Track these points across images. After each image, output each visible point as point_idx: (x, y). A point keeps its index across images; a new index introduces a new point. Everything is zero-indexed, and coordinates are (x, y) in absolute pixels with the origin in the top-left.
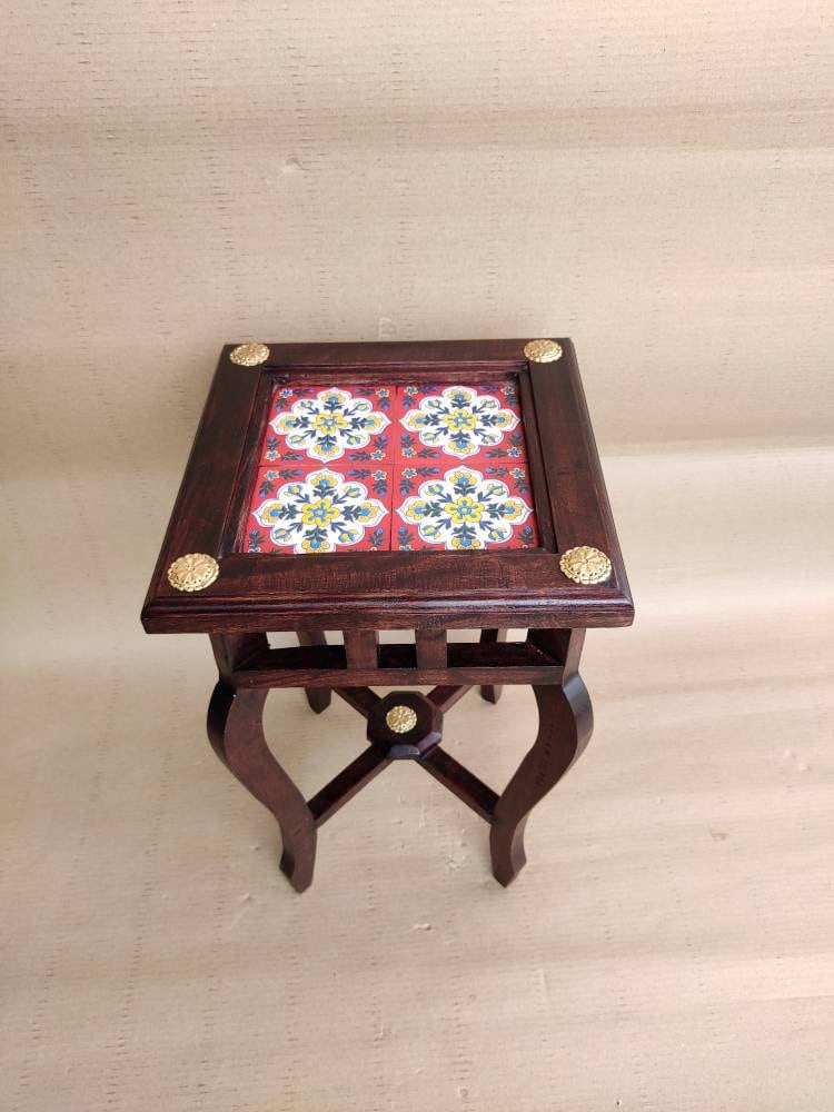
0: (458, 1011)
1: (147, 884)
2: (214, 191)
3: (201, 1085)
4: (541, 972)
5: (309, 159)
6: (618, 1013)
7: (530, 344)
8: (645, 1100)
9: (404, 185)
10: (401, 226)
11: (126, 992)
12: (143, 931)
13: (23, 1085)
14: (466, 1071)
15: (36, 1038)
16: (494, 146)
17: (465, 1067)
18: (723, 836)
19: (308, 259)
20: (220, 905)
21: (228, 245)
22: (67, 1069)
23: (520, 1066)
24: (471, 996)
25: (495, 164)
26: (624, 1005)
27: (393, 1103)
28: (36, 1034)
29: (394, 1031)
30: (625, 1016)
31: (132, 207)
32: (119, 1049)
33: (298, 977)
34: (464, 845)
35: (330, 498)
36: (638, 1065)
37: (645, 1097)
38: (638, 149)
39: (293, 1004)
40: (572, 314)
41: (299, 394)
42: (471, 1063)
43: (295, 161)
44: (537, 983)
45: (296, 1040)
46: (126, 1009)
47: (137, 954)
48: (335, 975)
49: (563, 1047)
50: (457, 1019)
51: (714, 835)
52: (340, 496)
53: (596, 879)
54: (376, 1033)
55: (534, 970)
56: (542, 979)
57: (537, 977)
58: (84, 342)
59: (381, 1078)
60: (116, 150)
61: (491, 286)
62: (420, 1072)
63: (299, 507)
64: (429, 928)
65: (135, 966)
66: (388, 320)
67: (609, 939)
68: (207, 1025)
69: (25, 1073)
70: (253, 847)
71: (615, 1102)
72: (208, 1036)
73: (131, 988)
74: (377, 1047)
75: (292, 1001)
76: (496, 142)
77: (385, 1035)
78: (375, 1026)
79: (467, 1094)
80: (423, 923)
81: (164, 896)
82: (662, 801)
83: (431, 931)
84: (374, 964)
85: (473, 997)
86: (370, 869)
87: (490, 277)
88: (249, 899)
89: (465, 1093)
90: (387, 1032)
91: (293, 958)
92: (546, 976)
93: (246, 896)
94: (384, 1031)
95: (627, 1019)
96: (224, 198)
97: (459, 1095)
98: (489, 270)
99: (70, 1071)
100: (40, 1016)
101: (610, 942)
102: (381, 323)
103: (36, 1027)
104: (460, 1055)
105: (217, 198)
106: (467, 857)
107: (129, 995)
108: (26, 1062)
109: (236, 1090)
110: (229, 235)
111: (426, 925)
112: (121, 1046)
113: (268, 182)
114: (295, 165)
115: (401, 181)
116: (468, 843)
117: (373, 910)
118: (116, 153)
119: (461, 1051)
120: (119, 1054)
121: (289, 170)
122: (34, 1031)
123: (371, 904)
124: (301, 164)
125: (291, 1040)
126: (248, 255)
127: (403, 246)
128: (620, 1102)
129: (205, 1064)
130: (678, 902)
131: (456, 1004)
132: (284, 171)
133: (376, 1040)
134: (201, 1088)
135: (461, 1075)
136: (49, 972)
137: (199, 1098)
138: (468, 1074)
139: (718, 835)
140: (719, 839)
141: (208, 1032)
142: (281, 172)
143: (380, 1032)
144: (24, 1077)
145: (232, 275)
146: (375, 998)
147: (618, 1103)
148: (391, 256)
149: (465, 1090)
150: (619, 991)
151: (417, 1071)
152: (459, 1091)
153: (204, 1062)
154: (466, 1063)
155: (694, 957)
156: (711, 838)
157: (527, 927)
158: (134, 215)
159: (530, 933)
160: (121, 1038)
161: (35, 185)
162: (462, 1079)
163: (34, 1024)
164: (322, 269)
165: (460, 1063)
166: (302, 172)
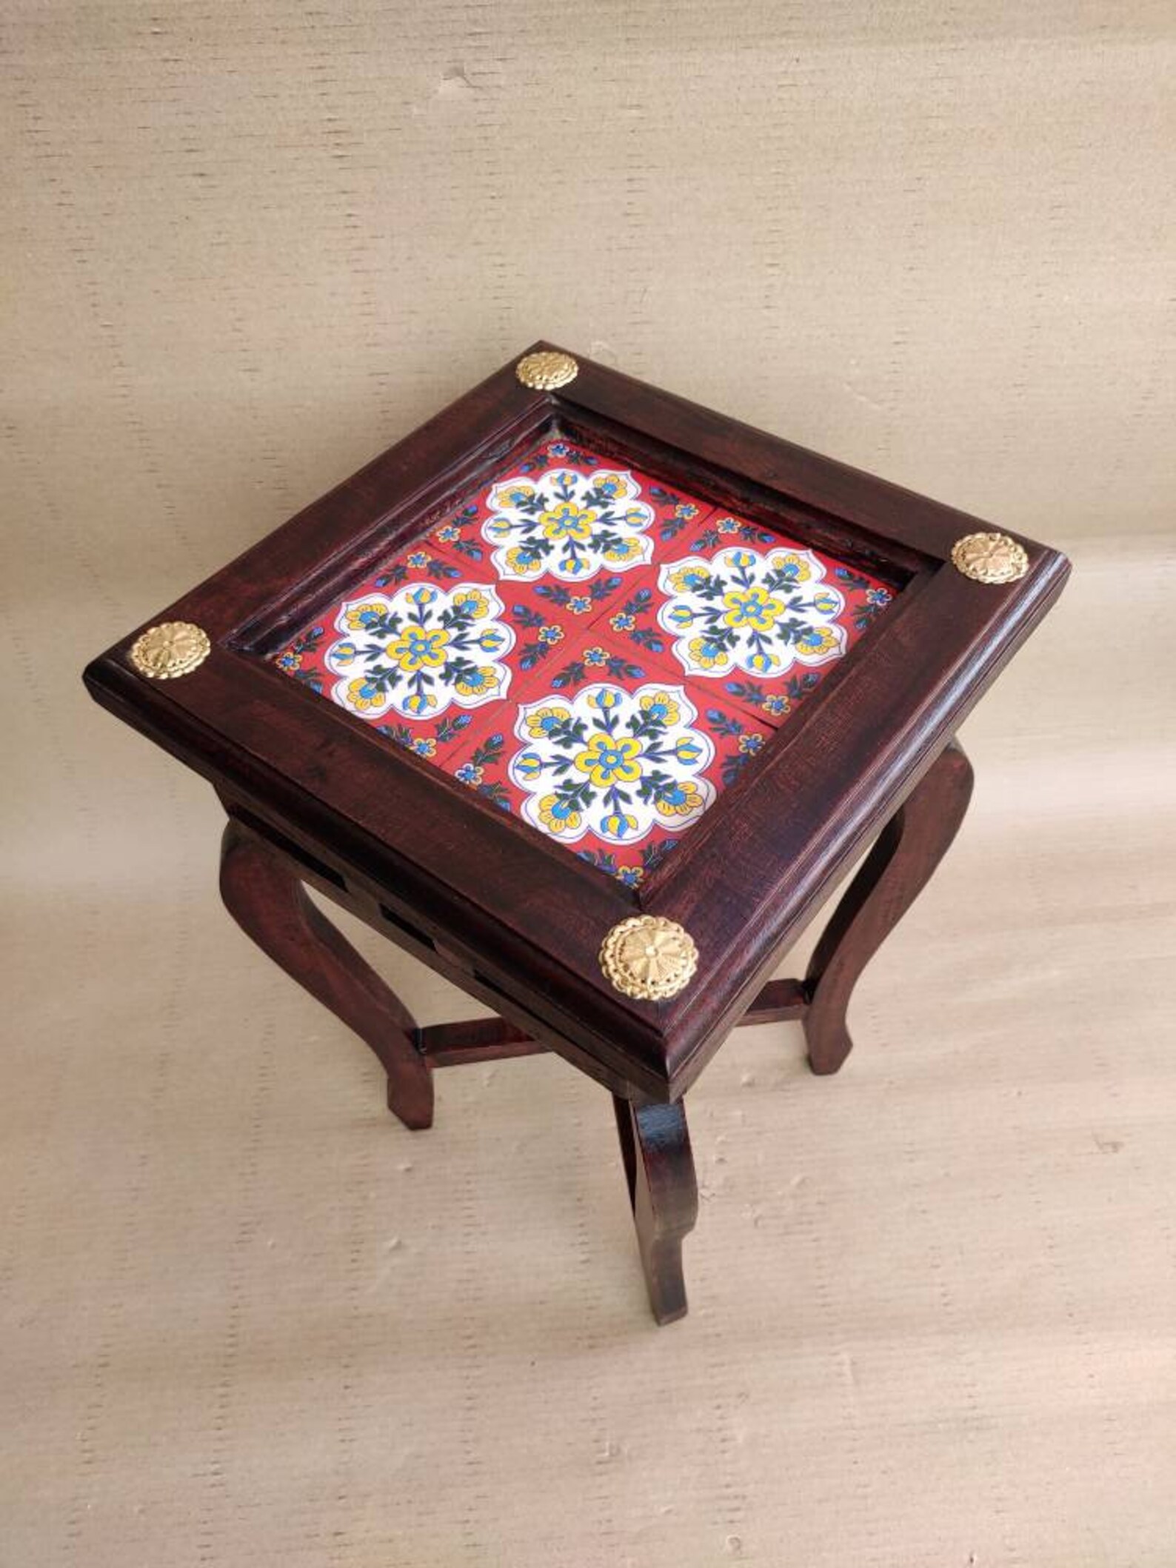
0: (722, 1418)
1: (244, 1224)
2: (331, 126)
3: (338, 1534)
4: (845, 1357)
5: (481, 68)
6: (965, 1421)
8: (1014, 1554)
9: (634, 112)
10: (629, 186)
11: (221, 1390)
12: (241, 1297)
13: (71, 1535)
14: (738, 1509)
15: (89, 1462)
16: (784, 41)
17: (736, 1503)
18: (1116, 1146)
19: (477, 243)
20: (355, 1256)
21: (350, 222)
22: (136, 1509)
23: (820, 1501)
24: (740, 1395)
25: (785, 73)
26: (974, 1408)
27: (629, 1561)
28: (88, 1456)
29: (625, 1450)
30: (976, 1423)
31: (193, 155)
32: (212, 1480)
33: (478, 1367)
34: (721, 1160)
36: (999, 1499)
37: (1012, 1550)
38: (1023, 41)
39: (470, 1409)
40: (898, 333)
42: (744, 1497)
43: (459, 73)
44: (840, 1375)
45: (479, 1463)
46: (220, 1417)
47: (232, 1332)
48: (533, 1364)
49: (884, 1472)
50: (720, 1430)
51: (1101, 1146)
53: (924, 1212)
54: (599, 1452)
55: (835, 1354)
56: (847, 1369)
57: (840, 1364)
58: (125, 386)
59: (609, 1521)
60: (166, 54)
61: (771, 286)
62: (669, 1512)
65: (231, 1350)
66: (606, 346)
67: (946, 1305)
68: (343, 1441)
69: (74, 1516)
70: (402, 1167)
71: (967, 1558)
72: (346, 1458)
73: (224, 1385)
74: (601, 1474)
75: (469, 1404)
76: (786, 34)
77: (611, 1455)
78: (596, 1441)
79: (739, 1547)
81: (270, 1243)
82: (1020, 1094)
84: (591, 1347)
85: (743, 1395)
86: (579, 1200)
87: (770, 271)
88: (399, 1246)
89: (738, 1544)
90: (616, 1452)
91: (469, 1337)
92: (853, 1363)
93: (393, 1242)
94: (611, 1447)
95: (979, 1429)
96: (343, 139)
97: (728, 1547)
98: (769, 260)
99: (142, 1511)
100: (92, 1428)
101: (949, 1309)
102: (595, 349)
103: (87, 1446)
104: (728, 1486)
105: (332, 140)
106: (726, 1181)
107: (223, 1396)
108: (75, 1499)
109: (390, 1541)
110: (351, 205)
112: (216, 1473)
113: (415, 111)
114: (460, 81)
115: (631, 107)
116: (727, 1158)
117: (584, 1262)
118: (166, 60)
119: (729, 1478)
120: (213, 1486)
121: (449, 88)
122: (85, 1451)
123: (583, 1253)
124: (469, 77)
125: (471, 1463)
126: (382, 237)
127: (632, 221)
128: (975, 1558)
129: (343, 1501)
130: (1051, 1247)
131: (718, 1407)
132: (441, 90)
133: (600, 1463)
134: (339, 1538)
135: (729, 1516)
136: (102, 1361)
137: (336, 1554)
138: (740, 1515)
139: (1107, 1144)
140: (1110, 1149)
141: (345, 1451)
142: (436, 92)
143: (603, 1451)
144: (73, 1522)
145: (356, 271)
146: (595, 1398)
147: (972, 1560)
148: (610, 238)
149: (736, 1539)
150: (966, 1385)
151: (663, 1509)
152: (727, 1541)
153: (341, 1498)
154: (736, 1497)
155: (1079, 1333)
156: (1096, 1149)
157: (822, 1287)
158: (198, 170)
159: (825, 1296)
160: (215, 1463)
161: (36, 118)
162: (732, 1522)
163: (84, 1441)
164: (499, 260)
165: (728, 1498)
166: (471, 91)
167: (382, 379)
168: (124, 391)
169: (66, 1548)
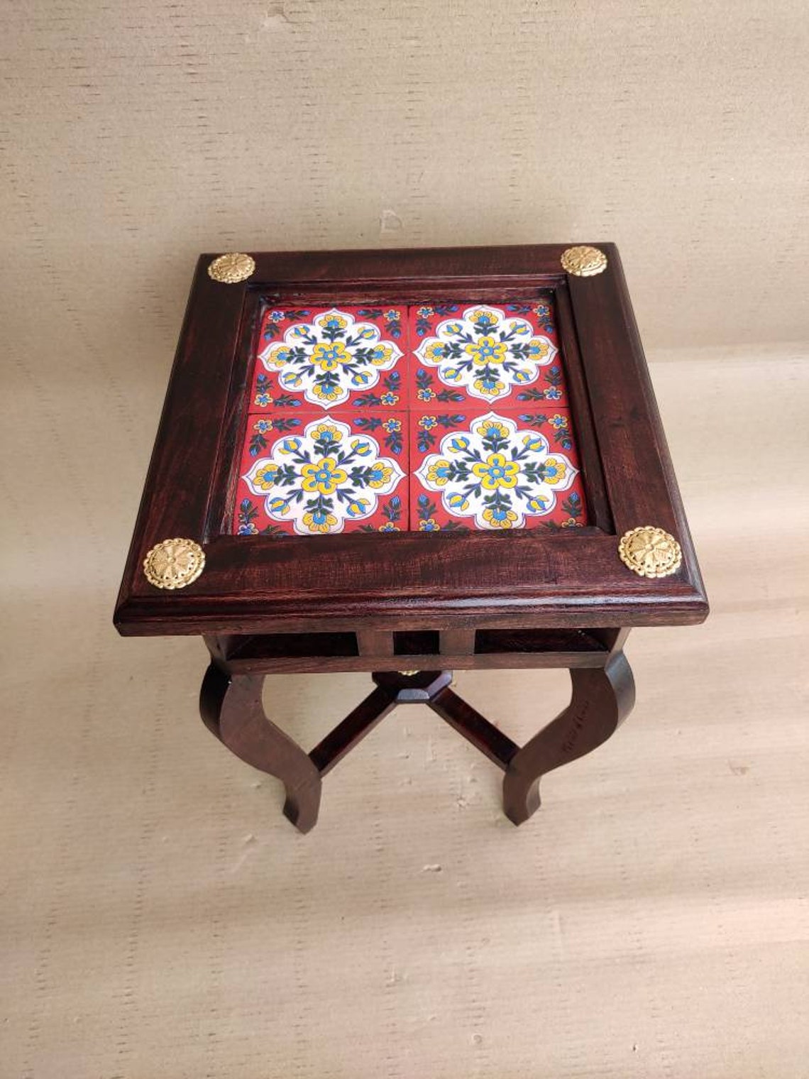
0: (471, 955)
1: (147, 826)
2: (184, 51)
3: (211, 1035)
4: (555, 914)
5: (297, 9)
6: (634, 957)
7: (568, 252)
8: (663, 1045)
9: (413, 42)
10: (409, 97)
11: (131, 939)
12: (145, 876)
13: (32, 1037)
14: (480, 1017)
15: (42, 989)
17: (479, 1012)
18: (743, 770)
19: (297, 139)
20: (223, 847)
21: (202, 122)
22: (75, 1019)
23: (535, 1011)
24: (483, 940)
25: (527, 13)
26: (640, 948)
27: (407, 1051)
28: (42, 985)
29: (405, 977)
30: (642, 959)
31: (81, 72)
32: (126, 999)
33: (306, 921)
34: (473, 781)
35: (334, 456)
36: (654, 1009)
37: (661, 1042)
39: (300, 950)
40: (608, 204)
41: (294, 317)
42: (484, 1009)
43: (280, 11)
44: (552, 926)
45: (305, 986)
46: (131, 957)
47: (139, 899)
48: (343, 918)
49: (579, 992)
50: (470, 964)
51: (733, 769)
52: (347, 454)
53: (611, 816)
54: (387, 978)
55: (549, 912)
56: (556, 922)
57: (551, 919)
58: (39, 240)
59: (394, 1025)
61: (514, 171)
62: (433, 1019)
63: (298, 468)
64: (439, 869)
65: (138, 912)
67: (625, 879)
68: (213, 972)
69: (33, 1024)
70: (255, 785)
71: (631, 1047)
72: (216, 984)
73: (134, 935)
74: (389, 993)
75: (299, 946)
77: (396, 981)
78: (386, 971)
79: (481, 1041)
80: (432, 863)
81: (164, 838)
82: (680, 733)
83: (440, 873)
84: (382, 907)
85: (486, 941)
86: (376, 808)
87: (515, 159)
88: (252, 841)
89: (479, 1040)
90: (398, 980)
91: (300, 901)
92: (561, 919)
93: (249, 837)
94: (396, 975)
95: (643, 962)
96: (195, 61)
97: (473, 1042)
98: (513, 152)
99: (79, 1021)
100: (44, 966)
101: (627, 882)
102: (385, 216)
103: (41, 977)
104: (474, 1001)
105: (186, 61)
106: (477, 794)
107: (132, 943)
108: (33, 1014)
109: (247, 1039)
110: (201, 110)
111: (436, 866)
112: (128, 995)
113: (247, 40)
114: (280, 17)
115: (411, 38)
116: (478, 779)
117: (379, 850)
119: (474, 997)
120: (127, 1003)
121: (271, 23)
122: (40, 981)
123: (379, 844)
124: (287, 14)
125: (301, 987)
126: (227, 133)
127: (412, 122)
128: (637, 1047)
129: (215, 1013)
130: (696, 840)
131: (469, 948)
132: (266, 24)
133: (388, 986)
134: (212, 1037)
135: (475, 1021)
136: (51, 920)
137: (210, 1048)
138: (481, 1020)
139: (737, 769)
140: (739, 773)
141: (216, 979)
142: (263, 26)
143: (391, 978)
144: (33, 1029)
145: (207, 159)
146: (385, 942)
147: (634, 1049)
148: (396, 135)
149: (479, 1036)
150: (636, 933)
151: (430, 1017)
152: (472, 1037)
153: (213, 1010)
154: (479, 1009)
155: (714, 898)
156: (730, 773)
157: (541, 867)
158: (86, 82)
159: (542, 873)
160: (128, 988)
162: (476, 1025)
163: (39, 974)
164: (313, 151)
165: (473, 1010)
166: (289, 26)
167: (229, 236)
168: (39, 244)
169: (29, 1046)
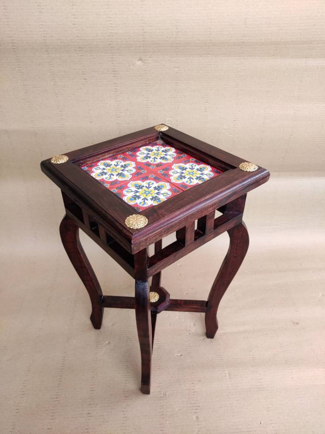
0: (194, 386)
1: (68, 337)
2: (113, 70)
3: (89, 414)
4: (227, 372)
5: (146, 59)
6: (259, 388)
8: (272, 422)
9: (177, 69)
10: (176, 84)
11: (59, 377)
12: (66, 355)
13: (16, 413)
14: (198, 409)
15: (23, 394)
16: (208, 55)
17: (197, 408)
18: (297, 324)
19: (143, 96)
20: (97, 345)
21: (116, 90)
22: (35, 406)
23: (220, 408)
24: (199, 381)
25: (209, 62)
26: (261, 385)
27: (168, 422)
28: (23, 393)
29: (167, 394)
31: (84, 75)
32: (56, 399)
33: (128, 373)
34: (194, 325)
36: (268, 408)
37: (272, 420)
38: (257, 57)
40: (235, 118)
42: (199, 406)
44: (225, 376)
45: (128, 397)
46: (59, 384)
47: (64, 363)
49: (237, 401)
50: (193, 389)
51: (294, 323)
53: (248, 338)
54: (160, 394)
55: (224, 371)
56: (227, 375)
57: (225, 374)
58: (62, 125)
59: (163, 412)
60: (81, 55)
61: (206, 107)
62: (179, 410)
64: (181, 355)
65: (63, 368)
66: (169, 119)
67: (254, 360)
68: (91, 391)
69: (18, 408)
70: (111, 324)
71: (259, 423)
72: (92, 395)
73: (61, 376)
74: (161, 400)
75: (126, 382)
76: (209, 54)
78: (160, 392)
79: (198, 419)
80: (179, 353)
81: (75, 342)
82: (272, 310)
83: (182, 357)
84: (159, 368)
85: (200, 381)
86: (157, 333)
87: (207, 103)
88: (109, 343)
89: (197, 418)
90: (165, 394)
91: (126, 366)
92: (229, 374)
93: (107, 342)
95: (262, 390)
96: (116, 73)
97: (195, 419)
98: (206, 101)
99: (36, 407)
101: (255, 361)
102: (167, 120)
103: (23, 390)
104: (195, 403)
105: (113, 73)
106: (196, 330)
107: (60, 379)
108: (18, 403)
110: (116, 86)
111: (180, 354)
112: (56, 398)
113: (131, 67)
114: (140, 61)
115: (176, 68)
116: (196, 324)
117: (158, 348)
118: (81, 56)
119: (195, 402)
120: (56, 401)
121: (139, 63)
122: (22, 392)
123: (157, 346)
124: (143, 61)
125: (126, 397)
126: (122, 93)
127: (176, 91)
128: (262, 422)
129: (91, 405)
130: (281, 347)
131: (193, 384)
132: (137, 63)
133: (161, 397)
134: (89, 415)
135: (195, 411)
136: (28, 369)
137: (88, 419)
138: (198, 411)
139: (295, 323)
140: (296, 324)
141: (91, 393)
142: (136, 63)
143: (162, 394)
144: (18, 409)
145: (116, 101)
146: (160, 381)
147: (261, 423)
148: (172, 95)
149: (197, 417)
150: (259, 380)
151: (177, 409)
152: (194, 417)
153: (90, 405)
154: (197, 406)
155: (289, 367)
156: (292, 324)
157: (221, 355)
158: (84, 78)
159: (221, 357)
160: (57, 395)
161: (52, 67)
162: (196, 412)
163: (22, 389)
164: (147, 99)
165: (195, 406)
166: (143, 64)
167: (120, 125)
168: (62, 126)
169: (15, 416)
